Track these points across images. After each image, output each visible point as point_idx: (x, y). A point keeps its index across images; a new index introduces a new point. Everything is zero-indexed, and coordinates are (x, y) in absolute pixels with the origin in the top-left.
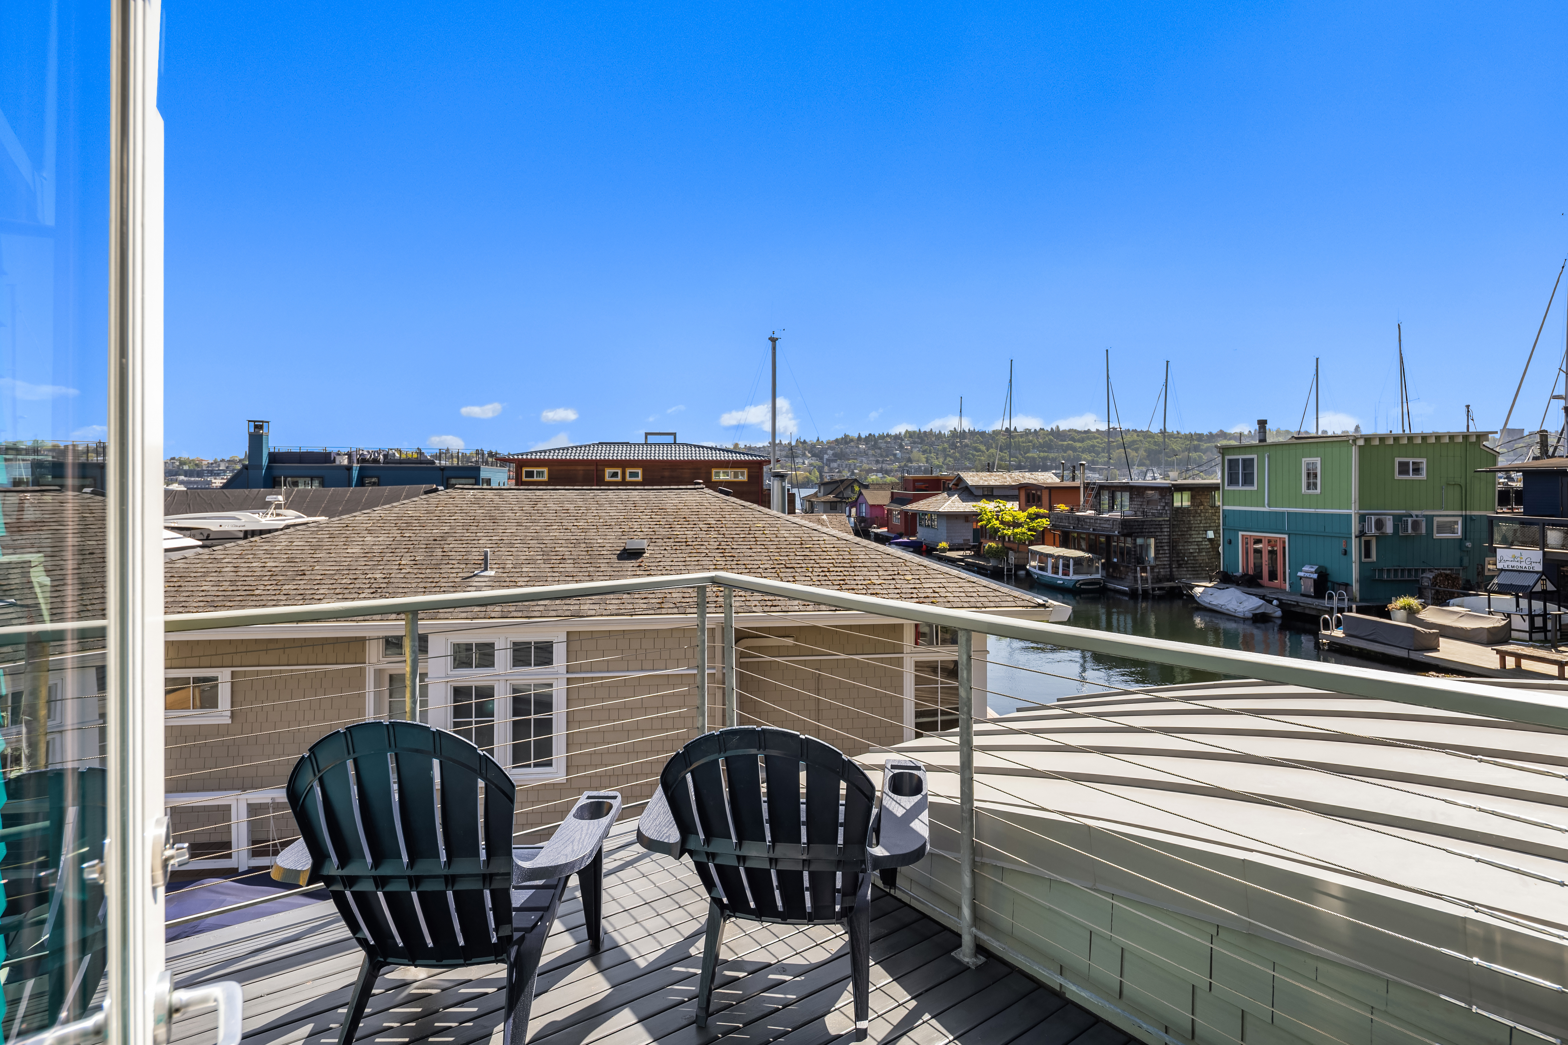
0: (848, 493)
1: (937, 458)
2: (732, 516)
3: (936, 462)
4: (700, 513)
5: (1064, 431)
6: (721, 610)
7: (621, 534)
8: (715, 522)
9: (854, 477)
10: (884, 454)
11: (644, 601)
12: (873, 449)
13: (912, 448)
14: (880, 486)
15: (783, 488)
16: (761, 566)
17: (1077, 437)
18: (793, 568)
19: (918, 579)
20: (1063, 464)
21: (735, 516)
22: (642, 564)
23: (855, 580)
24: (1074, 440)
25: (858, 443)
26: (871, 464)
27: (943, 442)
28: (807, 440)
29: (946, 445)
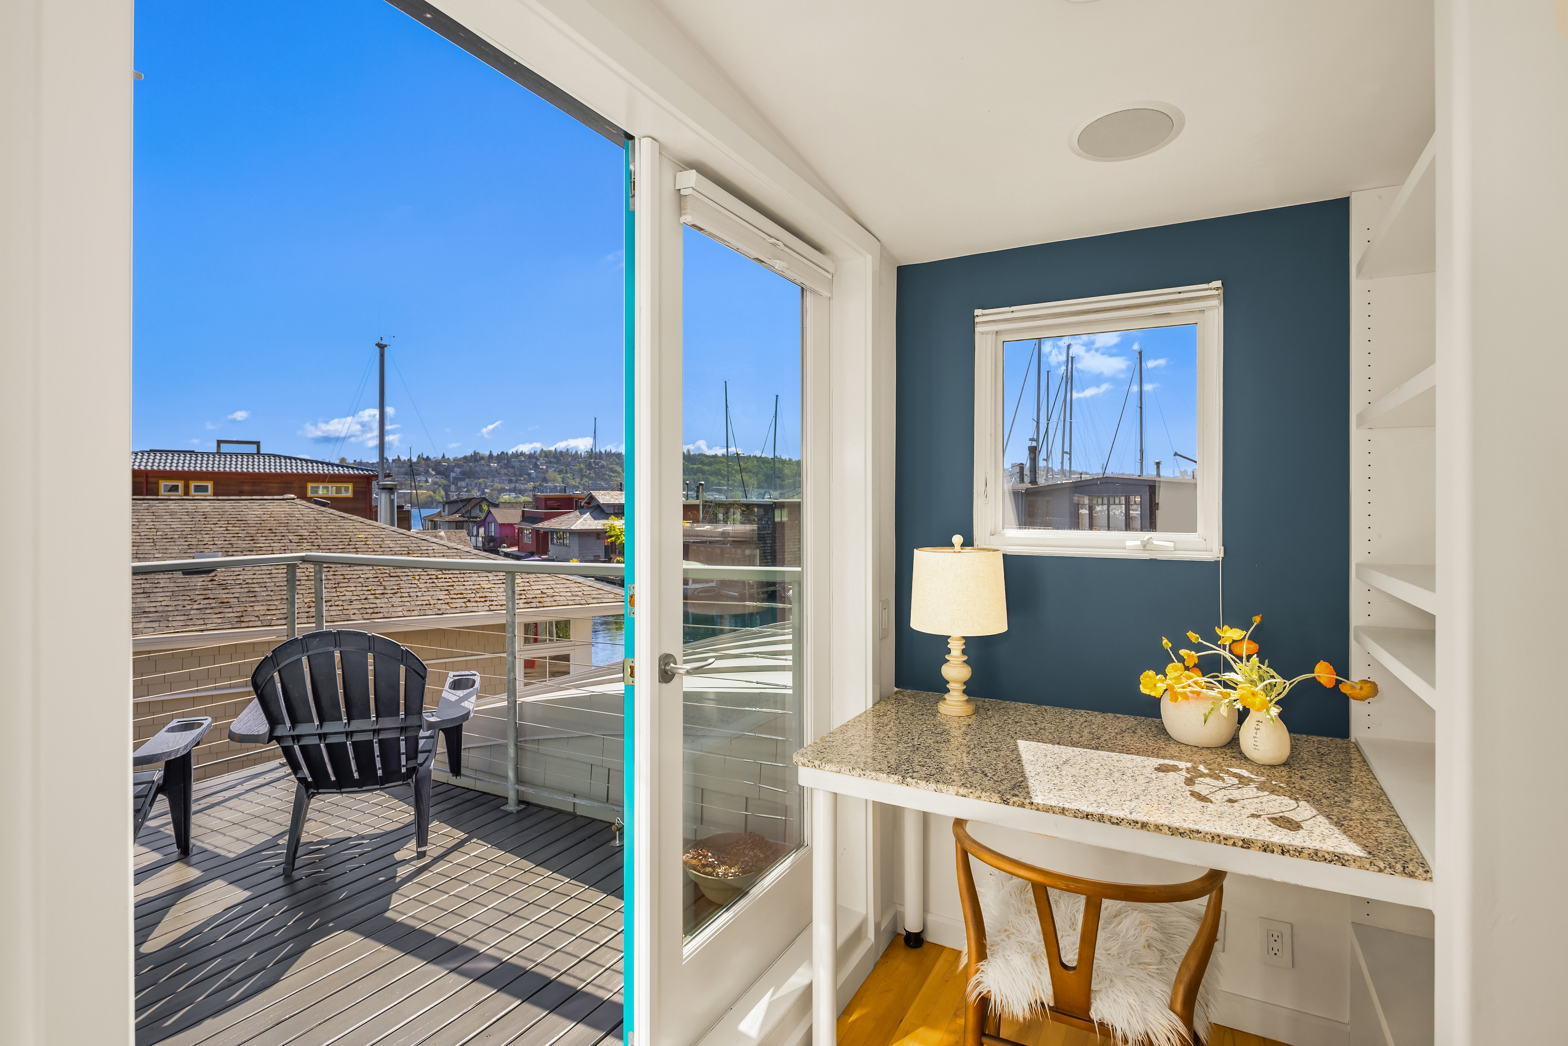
0: (476, 512)
1: (574, 479)
2: (329, 527)
3: (573, 483)
4: (289, 524)
5: (694, 455)
6: (313, 620)
7: (187, 547)
8: (308, 534)
9: (484, 496)
10: (518, 473)
11: (219, 616)
12: (505, 468)
13: (547, 467)
14: (511, 505)
15: (392, 501)
16: (362, 576)
17: (706, 461)
18: (398, 576)
19: (528, 582)
20: (687, 484)
21: (332, 527)
22: (215, 578)
23: (464, 585)
24: (703, 464)
25: (489, 462)
26: (504, 483)
27: (579, 463)
28: (431, 457)
29: (582, 466)
